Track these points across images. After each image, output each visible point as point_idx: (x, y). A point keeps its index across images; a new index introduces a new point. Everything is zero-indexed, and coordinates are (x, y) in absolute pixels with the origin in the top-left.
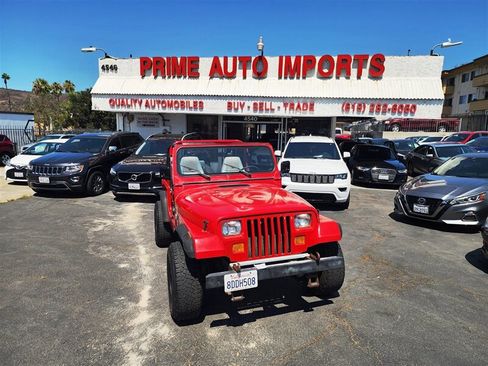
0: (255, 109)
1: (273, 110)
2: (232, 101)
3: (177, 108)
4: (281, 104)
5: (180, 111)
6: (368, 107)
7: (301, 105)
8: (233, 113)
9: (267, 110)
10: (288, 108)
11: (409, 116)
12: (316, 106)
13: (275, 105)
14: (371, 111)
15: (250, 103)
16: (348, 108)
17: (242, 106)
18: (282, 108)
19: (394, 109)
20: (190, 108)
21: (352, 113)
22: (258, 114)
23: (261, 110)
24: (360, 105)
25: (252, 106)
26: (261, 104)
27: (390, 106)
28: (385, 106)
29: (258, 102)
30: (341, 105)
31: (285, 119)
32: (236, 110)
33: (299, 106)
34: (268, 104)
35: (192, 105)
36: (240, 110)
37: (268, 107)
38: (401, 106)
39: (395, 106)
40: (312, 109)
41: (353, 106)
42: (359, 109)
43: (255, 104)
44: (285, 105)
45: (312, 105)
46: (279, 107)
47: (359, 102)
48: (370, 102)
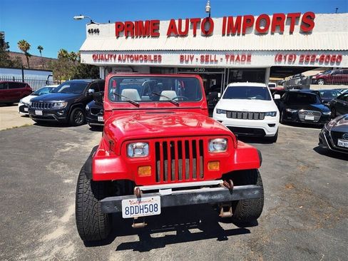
0: (202, 60)
1: (216, 61)
2: (184, 55)
3: (142, 61)
4: (223, 56)
5: (144, 63)
6: (298, 58)
7: (240, 57)
8: (184, 64)
9: (212, 61)
10: (229, 60)
11: (335, 66)
12: (253, 57)
13: (218, 57)
14: (301, 61)
15: (198, 56)
16: (280, 59)
17: (192, 58)
18: (224, 60)
19: (322, 59)
20: (152, 61)
21: (284, 63)
22: (204, 65)
23: (207, 61)
24: (291, 56)
25: (199, 58)
26: (207, 57)
27: (318, 57)
28: (314, 56)
29: (205, 55)
30: (274, 57)
31: (227, 69)
32: (187, 61)
33: (238, 58)
34: (213, 56)
35: (153, 58)
36: (190, 61)
37: (213, 59)
38: (328, 57)
39: (323, 56)
40: (249, 60)
41: (285, 57)
42: (290, 59)
43: (202, 56)
44: (227, 57)
45: (249, 56)
46: (222, 59)
47: (291, 53)
48: (301, 53)
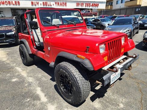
0: (44, 5)
1: (51, 5)
2: (33, 1)
3: (7, 5)
5: (8, 6)
6: (85, 4)
7: (62, 3)
8: (34, 7)
9: (49, 5)
10: (57, 5)
11: (97, 8)
14: (86, 6)
15: (41, 2)
16: (78, 5)
17: (38, 4)
18: (55, 5)
19: (92, 5)
20: (14, 4)
21: (80, 7)
22: (45, 7)
23: (46, 5)
24: (82, 4)
26: (46, 3)
27: (91, 4)
28: (90, 4)
29: (45, 2)
30: (76, 4)
32: (35, 5)
33: (61, 4)
34: (49, 3)
35: (14, 3)
37: (49, 4)
38: (95, 4)
39: (93, 4)
40: (66, 5)
41: (80, 4)
42: (82, 5)
43: (43, 3)
44: (56, 3)
45: (66, 3)
46: (53, 4)
47: (82, 2)
48: (85, 3)
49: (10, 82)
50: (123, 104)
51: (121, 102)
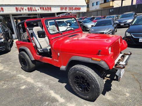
0: (29, 10)
1: (36, 10)
2: (18, 7)
6: (68, 8)
8: (19, 12)
9: (34, 10)
10: (42, 9)
11: (79, 11)
12: (52, 8)
13: (37, 8)
14: (69, 10)
15: (26, 8)
16: (62, 9)
17: (23, 9)
18: (40, 10)
21: (64, 11)
22: (30, 12)
23: (31, 10)
26: (31, 8)
27: (74, 8)
28: (73, 8)
29: (29, 7)
30: (60, 8)
32: (20, 11)
34: (34, 8)
36: (22, 11)
37: (34, 9)
38: (77, 8)
39: (75, 8)
40: (50, 9)
41: (64, 8)
42: (65, 9)
43: (28, 8)
45: (50, 8)
46: (38, 9)
47: (65, 7)
49: (20, 90)
50: (128, 93)
51: (127, 92)
